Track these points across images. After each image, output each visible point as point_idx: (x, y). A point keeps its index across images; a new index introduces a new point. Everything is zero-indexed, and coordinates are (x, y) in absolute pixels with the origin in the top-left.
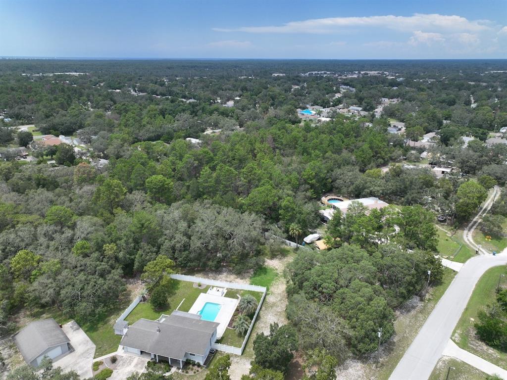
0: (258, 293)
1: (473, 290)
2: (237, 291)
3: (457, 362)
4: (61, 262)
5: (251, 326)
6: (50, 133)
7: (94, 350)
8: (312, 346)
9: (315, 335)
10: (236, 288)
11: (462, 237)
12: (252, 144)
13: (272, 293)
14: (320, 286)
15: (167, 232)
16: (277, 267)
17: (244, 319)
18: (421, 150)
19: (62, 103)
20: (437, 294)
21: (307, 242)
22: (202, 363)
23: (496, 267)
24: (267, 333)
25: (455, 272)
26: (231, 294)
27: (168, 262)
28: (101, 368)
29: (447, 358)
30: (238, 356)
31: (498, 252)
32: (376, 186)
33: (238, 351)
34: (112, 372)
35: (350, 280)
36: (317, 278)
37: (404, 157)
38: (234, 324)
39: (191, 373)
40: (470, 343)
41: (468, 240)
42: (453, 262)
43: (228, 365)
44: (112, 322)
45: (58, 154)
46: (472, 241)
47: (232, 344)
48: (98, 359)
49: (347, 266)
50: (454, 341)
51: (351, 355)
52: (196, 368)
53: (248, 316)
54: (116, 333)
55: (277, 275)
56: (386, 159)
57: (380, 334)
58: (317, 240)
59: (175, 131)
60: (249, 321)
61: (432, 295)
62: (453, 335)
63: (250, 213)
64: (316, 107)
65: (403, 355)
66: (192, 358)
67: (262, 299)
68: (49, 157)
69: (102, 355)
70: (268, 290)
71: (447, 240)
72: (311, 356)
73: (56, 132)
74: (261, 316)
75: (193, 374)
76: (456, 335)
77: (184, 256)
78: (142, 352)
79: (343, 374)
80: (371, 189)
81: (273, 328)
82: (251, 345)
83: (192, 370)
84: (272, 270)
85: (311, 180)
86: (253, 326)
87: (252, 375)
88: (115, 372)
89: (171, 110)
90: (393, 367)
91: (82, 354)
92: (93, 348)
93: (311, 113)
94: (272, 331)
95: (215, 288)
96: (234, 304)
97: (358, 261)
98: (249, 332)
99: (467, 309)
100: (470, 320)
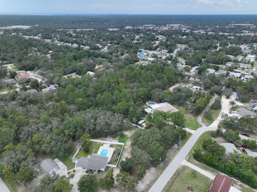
0: (121, 145)
1: (196, 141)
2: (114, 145)
3: (185, 166)
4: (51, 138)
5: (119, 158)
6: (22, 70)
7: (67, 168)
8: (139, 164)
9: (140, 160)
10: (113, 144)
11: (197, 120)
12: (117, 78)
13: (126, 145)
14: (142, 143)
15: (87, 123)
16: (128, 135)
17: (117, 155)
18: (190, 77)
19: (25, 52)
20: (184, 143)
21: (140, 124)
22: (104, 171)
23: (206, 132)
24: (124, 160)
25: (192, 134)
26: (112, 146)
27: (88, 136)
28: (70, 174)
29: (182, 165)
30: (115, 168)
31: (209, 125)
32: (167, 98)
33: (115, 166)
34: (74, 175)
35: (152, 141)
36: (141, 141)
37: (182, 81)
38: (114, 157)
39: (100, 174)
40: (191, 160)
41: (199, 121)
42: (192, 130)
43: (113, 171)
44: (71, 158)
45: (30, 83)
46: (201, 121)
47: (113, 164)
48: (69, 171)
49: (152, 136)
50: (186, 159)
51: (152, 165)
52: (102, 172)
53: (118, 154)
54: (73, 162)
55: (128, 138)
56: (174, 83)
57: (160, 159)
58: (143, 123)
59: (82, 68)
60: (119, 156)
61: (182, 143)
62: (186, 158)
63: (117, 113)
64: (146, 50)
65: (169, 165)
66: (100, 169)
67: (123, 148)
68: (26, 84)
69: (70, 170)
70: (125, 144)
71: (192, 121)
72: (138, 167)
73: (26, 69)
74: (123, 154)
75: (101, 174)
76: (187, 157)
77: (94, 132)
78: (83, 168)
79: (149, 172)
80: (166, 99)
81: (127, 159)
82: (119, 164)
83: (101, 173)
84: (126, 136)
85: (142, 96)
86: (120, 157)
87: (120, 174)
88: (75, 175)
89: (79, 56)
90: (165, 169)
91: (63, 169)
92: (66, 167)
93: (144, 54)
94: (126, 159)
95: (106, 144)
96: (113, 150)
97: (155, 134)
98: (118, 160)
99: (192, 148)
100: (192, 152)
